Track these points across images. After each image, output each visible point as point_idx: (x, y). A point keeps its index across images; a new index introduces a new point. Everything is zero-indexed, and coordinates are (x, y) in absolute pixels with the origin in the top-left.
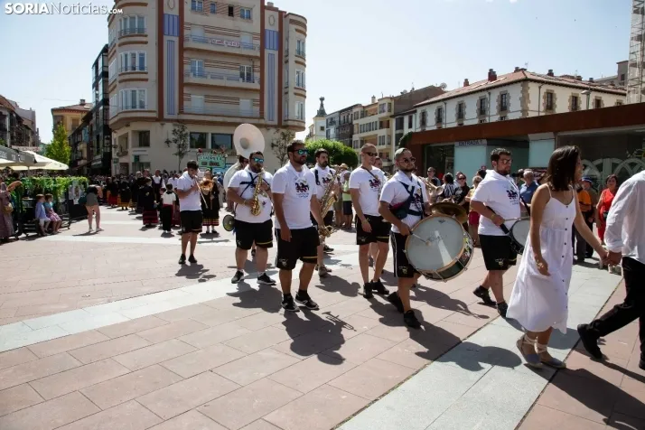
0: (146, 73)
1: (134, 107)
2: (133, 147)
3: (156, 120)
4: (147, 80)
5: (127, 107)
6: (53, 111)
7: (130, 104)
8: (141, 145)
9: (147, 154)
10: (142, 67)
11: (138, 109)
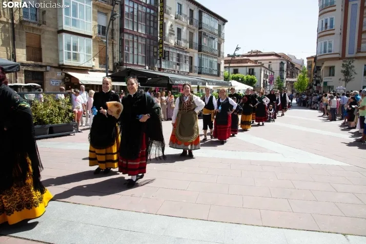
0: (334, 30)
1: (325, 51)
2: (325, 76)
3: (340, 59)
4: (334, 34)
5: (321, 53)
6: (307, 58)
7: (323, 50)
8: (330, 75)
9: (331, 81)
10: (332, 26)
11: (327, 53)
